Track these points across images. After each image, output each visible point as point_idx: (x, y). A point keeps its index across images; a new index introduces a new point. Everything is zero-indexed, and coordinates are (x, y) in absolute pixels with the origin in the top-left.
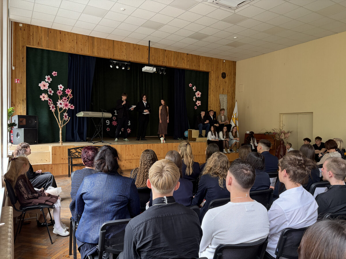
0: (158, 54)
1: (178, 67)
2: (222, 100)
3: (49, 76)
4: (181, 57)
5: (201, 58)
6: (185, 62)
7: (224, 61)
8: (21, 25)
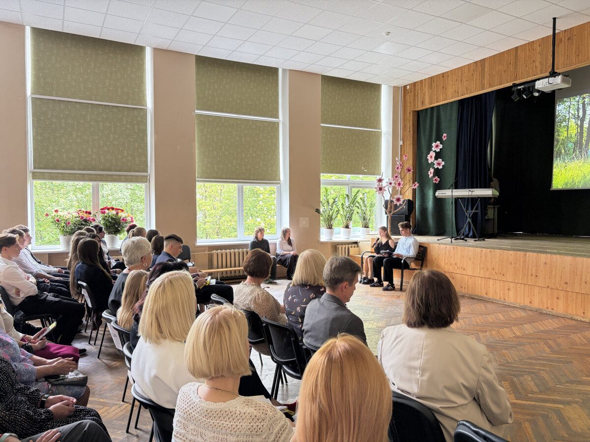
3: (438, 143)
8: (408, 87)
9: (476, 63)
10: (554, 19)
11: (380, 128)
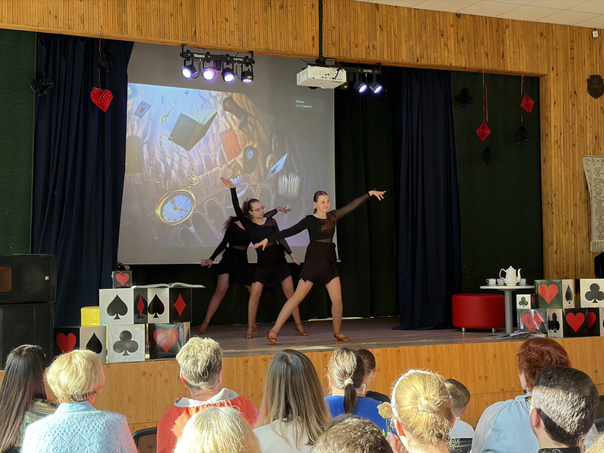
0: (352, 19)
1: (424, 62)
2: (594, 176)
4: (434, 28)
5: (510, 26)
6: (452, 43)
7: (595, 34)
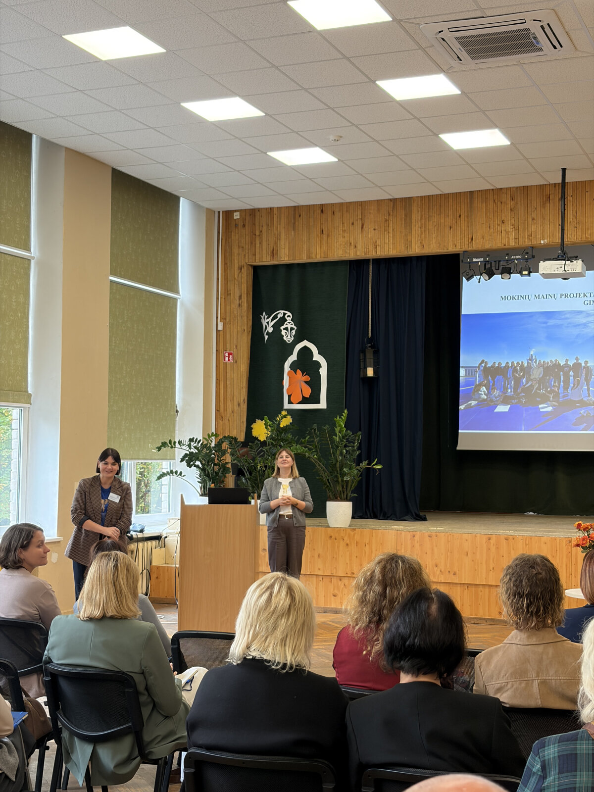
8: (237, 216)
9: (394, 201)
10: (564, 170)
11: (177, 292)
